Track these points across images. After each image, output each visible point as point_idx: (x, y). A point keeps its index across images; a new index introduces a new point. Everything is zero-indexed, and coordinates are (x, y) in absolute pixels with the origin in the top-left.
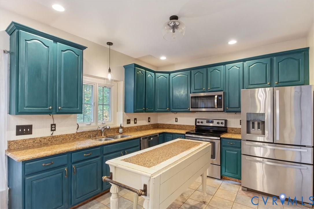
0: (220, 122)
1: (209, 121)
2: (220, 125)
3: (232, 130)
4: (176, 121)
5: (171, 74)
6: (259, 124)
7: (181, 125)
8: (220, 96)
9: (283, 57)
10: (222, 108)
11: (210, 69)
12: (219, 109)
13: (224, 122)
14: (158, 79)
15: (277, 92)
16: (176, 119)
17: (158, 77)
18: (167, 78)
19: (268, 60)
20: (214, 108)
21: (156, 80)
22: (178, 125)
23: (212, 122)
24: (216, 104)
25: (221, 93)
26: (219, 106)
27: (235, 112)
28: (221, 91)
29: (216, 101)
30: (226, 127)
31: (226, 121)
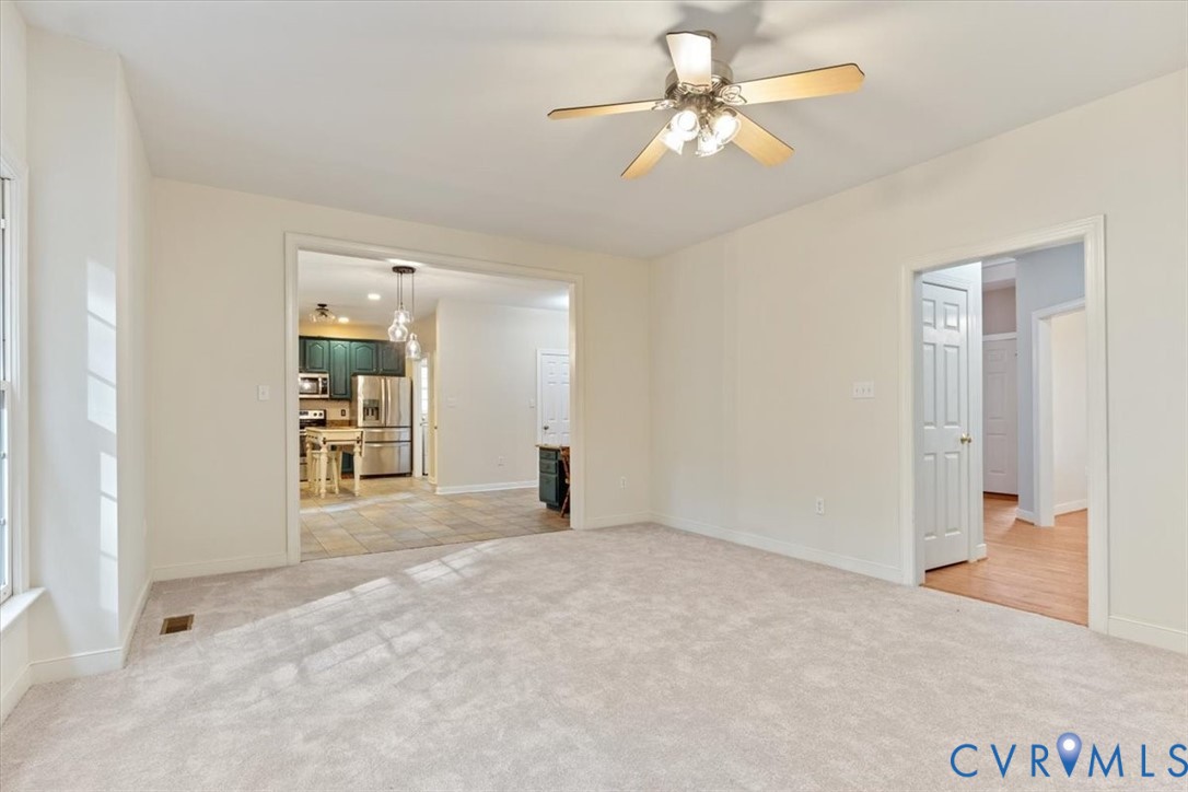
0: (318, 412)
2: (318, 417)
3: (332, 423)
6: (372, 410)
8: (325, 379)
10: (327, 394)
11: (309, 343)
12: (323, 396)
13: (322, 412)
15: (389, 381)
20: (318, 394)
23: (306, 413)
24: (321, 389)
25: (327, 376)
26: (324, 391)
27: (339, 400)
28: (325, 373)
29: (320, 385)
30: (325, 420)
31: (325, 411)
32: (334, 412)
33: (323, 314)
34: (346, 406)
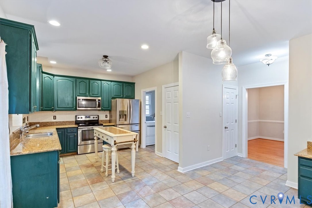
0: (95, 117)
1: (87, 117)
2: (95, 119)
3: (102, 122)
4: (55, 118)
5: (55, 77)
6: (123, 116)
7: (60, 122)
8: (99, 100)
9: (127, 85)
10: (100, 107)
11: (92, 81)
12: (98, 109)
13: (97, 116)
14: (45, 80)
15: (131, 101)
16: (55, 117)
17: (45, 78)
18: (51, 80)
19: (121, 84)
20: (96, 107)
21: (43, 80)
22: (57, 122)
23: (89, 117)
24: (97, 105)
25: (100, 98)
26: (99, 106)
27: (105, 110)
28: (99, 97)
29: (97, 103)
30: (98, 120)
31: (98, 116)
32: (103, 116)
33: (106, 61)
34: (107, 113)
